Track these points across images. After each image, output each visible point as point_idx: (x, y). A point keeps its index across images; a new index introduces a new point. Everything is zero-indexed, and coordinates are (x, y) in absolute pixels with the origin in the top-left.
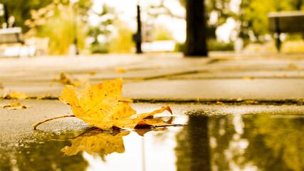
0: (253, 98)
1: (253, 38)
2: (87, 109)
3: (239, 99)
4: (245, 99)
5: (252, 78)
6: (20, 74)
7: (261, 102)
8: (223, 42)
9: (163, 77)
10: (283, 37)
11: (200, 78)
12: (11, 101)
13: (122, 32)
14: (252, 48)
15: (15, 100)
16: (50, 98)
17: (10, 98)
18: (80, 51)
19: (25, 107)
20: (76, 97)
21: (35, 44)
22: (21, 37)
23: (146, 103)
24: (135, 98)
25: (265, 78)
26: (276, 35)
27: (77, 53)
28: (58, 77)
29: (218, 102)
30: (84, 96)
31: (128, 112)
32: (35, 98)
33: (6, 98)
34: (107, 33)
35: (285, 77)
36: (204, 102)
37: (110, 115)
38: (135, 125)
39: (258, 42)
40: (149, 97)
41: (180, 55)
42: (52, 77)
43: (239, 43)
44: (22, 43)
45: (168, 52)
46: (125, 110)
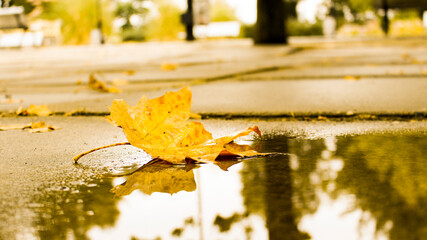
0: (368, 111)
1: (348, 16)
2: (145, 132)
3: (350, 113)
4: (358, 112)
5: (358, 77)
6: (28, 74)
7: (381, 117)
8: (307, 22)
9: (230, 77)
10: (391, 14)
11: (283, 78)
12: (28, 118)
13: (164, 10)
14: (347, 30)
15: (35, 118)
16: (83, 114)
17: (27, 115)
18: (106, 37)
19: (52, 129)
20: (129, 116)
21: (43, 29)
22: (23, 19)
23: (219, 120)
24: (203, 112)
25: (376, 76)
26: (381, 13)
27: (103, 42)
28: (85, 79)
29: (320, 118)
30: (139, 114)
31: (201, 136)
32: (62, 114)
33: (21, 114)
34: (143, 12)
35: (403, 76)
36: (301, 117)
37: (176, 141)
38: (216, 155)
39: (357, 22)
40: (223, 111)
41: (249, 42)
42: (75, 79)
43: (329, 24)
44: (25, 28)
45: (230, 38)
46: (197, 133)
